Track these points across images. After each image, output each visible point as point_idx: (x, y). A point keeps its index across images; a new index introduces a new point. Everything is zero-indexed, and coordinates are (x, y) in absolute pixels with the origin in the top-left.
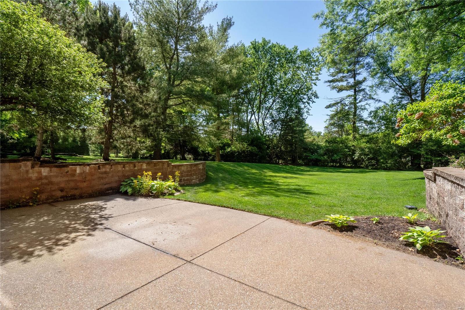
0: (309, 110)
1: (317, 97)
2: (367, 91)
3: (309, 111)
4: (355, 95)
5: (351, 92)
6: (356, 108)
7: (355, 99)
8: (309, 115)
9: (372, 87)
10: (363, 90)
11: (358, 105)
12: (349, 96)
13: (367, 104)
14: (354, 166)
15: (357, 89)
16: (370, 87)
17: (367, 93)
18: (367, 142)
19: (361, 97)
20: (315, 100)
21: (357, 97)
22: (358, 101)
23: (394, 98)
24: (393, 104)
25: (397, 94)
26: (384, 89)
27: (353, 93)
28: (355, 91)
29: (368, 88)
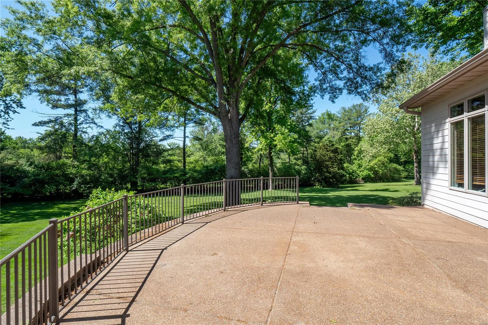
0: (8, 121)
1: (22, 107)
2: (89, 113)
3: (8, 123)
4: (76, 115)
5: (72, 111)
6: (76, 130)
7: (76, 120)
8: (8, 128)
9: (95, 110)
10: (85, 111)
11: (78, 127)
12: (68, 115)
13: (89, 127)
14: (73, 196)
15: (78, 109)
16: (93, 109)
17: (89, 116)
18: (89, 168)
19: (82, 119)
20: (18, 110)
21: (78, 117)
22: (78, 122)
23: (117, 125)
24: (115, 131)
25: (119, 122)
26: (107, 114)
27: (73, 113)
28: (76, 111)
29: (90, 110)
